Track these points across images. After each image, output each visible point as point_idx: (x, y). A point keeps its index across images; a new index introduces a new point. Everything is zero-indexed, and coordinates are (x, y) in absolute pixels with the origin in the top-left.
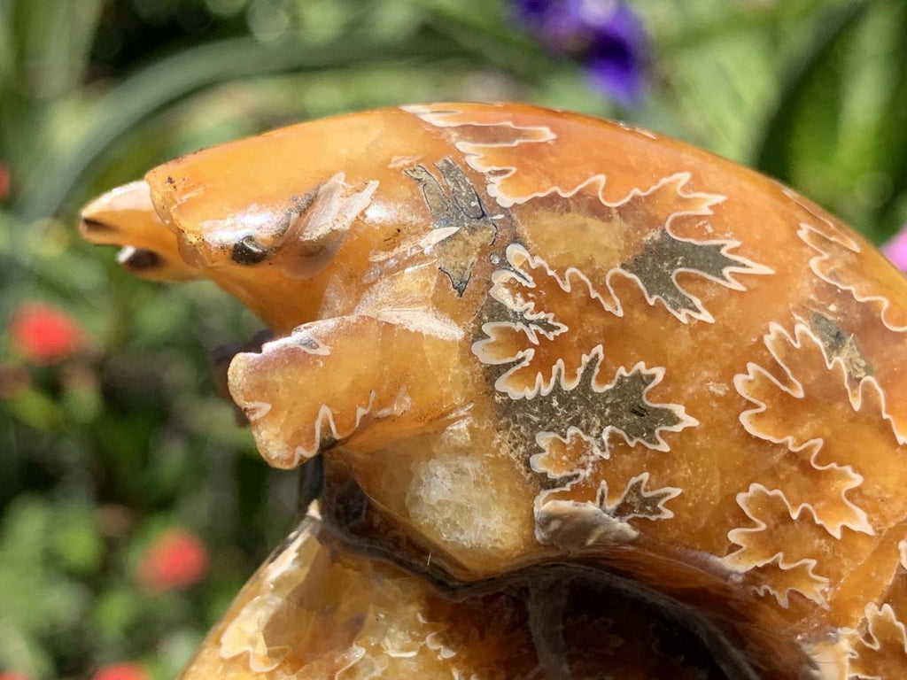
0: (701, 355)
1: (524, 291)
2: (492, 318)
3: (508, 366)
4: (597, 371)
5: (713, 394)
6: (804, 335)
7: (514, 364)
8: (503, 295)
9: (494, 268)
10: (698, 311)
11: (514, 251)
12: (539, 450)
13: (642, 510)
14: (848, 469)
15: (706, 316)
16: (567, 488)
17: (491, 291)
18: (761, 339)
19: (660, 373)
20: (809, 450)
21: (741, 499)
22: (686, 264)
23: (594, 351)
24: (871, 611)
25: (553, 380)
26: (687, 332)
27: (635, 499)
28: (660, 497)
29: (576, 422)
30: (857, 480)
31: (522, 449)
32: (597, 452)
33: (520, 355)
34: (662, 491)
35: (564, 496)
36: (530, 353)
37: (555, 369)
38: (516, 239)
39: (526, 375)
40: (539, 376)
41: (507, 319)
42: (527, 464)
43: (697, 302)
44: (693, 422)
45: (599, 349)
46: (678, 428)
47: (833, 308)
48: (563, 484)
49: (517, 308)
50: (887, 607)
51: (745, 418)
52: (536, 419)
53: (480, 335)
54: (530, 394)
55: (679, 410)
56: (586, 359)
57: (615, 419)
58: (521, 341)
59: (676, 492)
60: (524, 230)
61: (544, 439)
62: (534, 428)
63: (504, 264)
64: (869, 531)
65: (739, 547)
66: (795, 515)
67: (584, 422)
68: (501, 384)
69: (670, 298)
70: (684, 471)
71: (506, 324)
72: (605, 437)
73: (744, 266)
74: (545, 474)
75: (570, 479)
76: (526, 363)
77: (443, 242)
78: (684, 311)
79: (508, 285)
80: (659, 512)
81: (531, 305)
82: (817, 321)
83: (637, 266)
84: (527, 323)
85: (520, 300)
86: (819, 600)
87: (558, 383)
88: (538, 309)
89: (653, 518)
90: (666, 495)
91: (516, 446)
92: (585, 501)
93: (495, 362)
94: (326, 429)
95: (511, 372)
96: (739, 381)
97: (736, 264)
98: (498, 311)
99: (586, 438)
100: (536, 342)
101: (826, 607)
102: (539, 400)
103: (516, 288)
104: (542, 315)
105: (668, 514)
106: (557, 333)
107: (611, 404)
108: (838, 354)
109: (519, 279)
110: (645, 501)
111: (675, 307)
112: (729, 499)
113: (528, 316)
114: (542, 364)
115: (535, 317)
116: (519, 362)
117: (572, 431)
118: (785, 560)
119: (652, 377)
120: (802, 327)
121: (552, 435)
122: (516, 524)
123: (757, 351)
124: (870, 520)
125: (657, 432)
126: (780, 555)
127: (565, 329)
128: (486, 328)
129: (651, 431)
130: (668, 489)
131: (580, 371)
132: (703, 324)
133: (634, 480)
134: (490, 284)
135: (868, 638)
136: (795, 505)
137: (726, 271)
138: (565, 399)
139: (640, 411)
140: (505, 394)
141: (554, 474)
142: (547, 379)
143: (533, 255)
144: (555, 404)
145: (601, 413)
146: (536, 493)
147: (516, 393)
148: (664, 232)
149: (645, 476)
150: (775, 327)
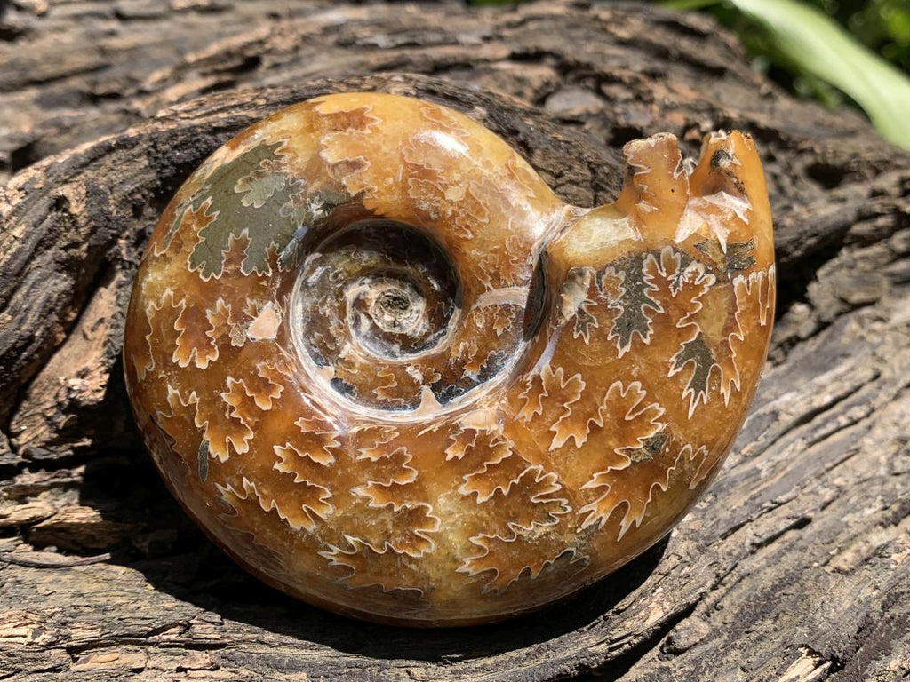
0: (652, 366)
1: (693, 278)
2: (682, 258)
3: (659, 262)
4: (652, 308)
5: (633, 368)
6: (656, 427)
7: (660, 265)
8: (692, 267)
9: (706, 266)
10: (675, 369)
11: (712, 279)
12: (617, 272)
13: (580, 322)
14: (585, 440)
15: (671, 373)
16: (596, 285)
17: (695, 261)
18: (657, 401)
19: (647, 341)
20: (598, 418)
21: (579, 376)
22: (698, 368)
23: (662, 308)
24: (510, 444)
25: (649, 284)
26: (666, 360)
27: (586, 319)
28: (585, 332)
29: (628, 293)
30: (579, 444)
31: (619, 263)
32: (612, 302)
33: (664, 269)
34: (588, 334)
35: (592, 282)
36: (664, 275)
37: (655, 286)
38: (718, 281)
39: (653, 270)
40: (652, 277)
41: (682, 266)
42: (611, 265)
43: (679, 370)
44: (620, 356)
45: (662, 311)
46: (618, 346)
47: (667, 450)
48: (598, 283)
49: (686, 273)
50: (511, 453)
51: (619, 383)
52: (632, 272)
53: (675, 251)
54: (645, 270)
55: (627, 348)
56: (658, 303)
57: (627, 313)
58: (670, 272)
59: (587, 341)
60: (722, 286)
61: (622, 275)
62: (628, 271)
63: (707, 272)
64: (552, 448)
65: (554, 373)
66: (565, 405)
67: (627, 297)
68: (650, 256)
69: (683, 355)
70: (597, 347)
71: (679, 265)
72: (619, 307)
73: (694, 402)
74: (604, 273)
75: (600, 287)
76: (659, 271)
77: (719, 245)
78: (675, 361)
79: (697, 270)
80: (578, 332)
81: (687, 281)
82: (661, 437)
83: (699, 341)
84: (678, 276)
85: (690, 275)
86: (520, 415)
87: (648, 286)
88: (684, 282)
89: (575, 328)
90: (586, 336)
91: (620, 260)
92: (588, 293)
93: (662, 256)
94: (640, 169)
95: (656, 263)
96: (638, 384)
97: (695, 398)
98: (685, 263)
99: (619, 297)
100: (669, 279)
101: (516, 419)
102: (641, 275)
103: (696, 273)
104: (681, 285)
105: (576, 336)
106: (672, 290)
107: (634, 312)
108: (644, 446)
109: (699, 277)
110: (584, 325)
111: (678, 357)
112: (579, 369)
113: (681, 277)
114: (658, 280)
115: (681, 281)
116: (660, 268)
117: (624, 290)
118: (543, 398)
119: (645, 337)
120: (661, 427)
121: (623, 279)
122: (581, 258)
123: (650, 397)
124: (557, 449)
125: (618, 334)
126: (547, 395)
127: (674, 295)
128: (678, 255)
129: (619, 331)
130: (589, 337)
131: (652, 299)
132: (668, 370)
133: (595, 319)
134: (698, 262)
135: (496, 440)
136: (571, 406)
137: (692, 390)
138: (640, 288)
139: (629, 327)
140: (646, 258)
141: (604, 277)
142: (650, 281)
143: (710, 287)
144: (638, 283)
145: (630, 306)
146: (596, 269)
147: (645, 263)
148: (715, 361)
149: (597, 326)
150: (662, 411)
